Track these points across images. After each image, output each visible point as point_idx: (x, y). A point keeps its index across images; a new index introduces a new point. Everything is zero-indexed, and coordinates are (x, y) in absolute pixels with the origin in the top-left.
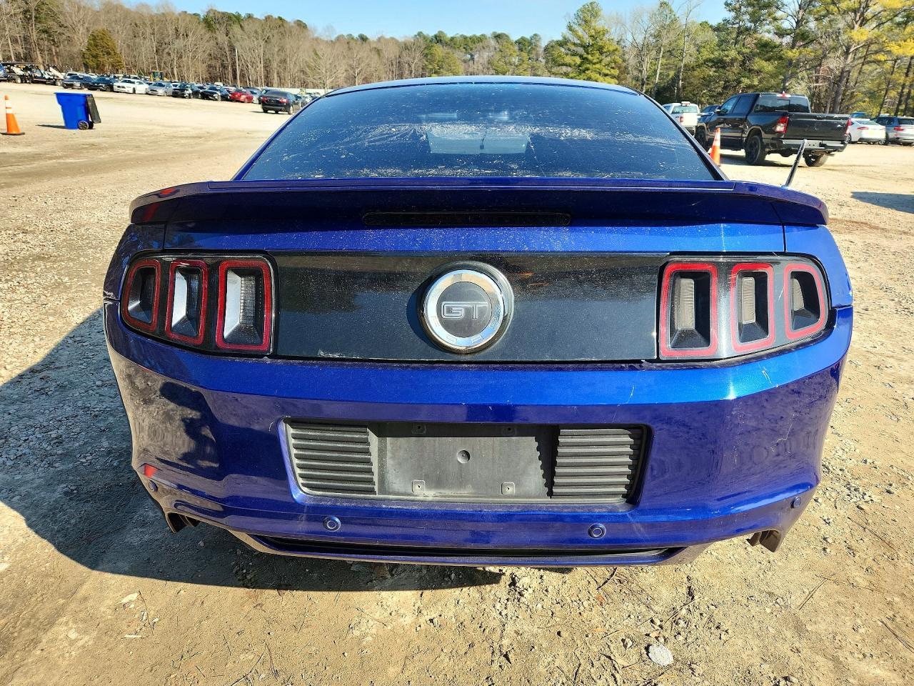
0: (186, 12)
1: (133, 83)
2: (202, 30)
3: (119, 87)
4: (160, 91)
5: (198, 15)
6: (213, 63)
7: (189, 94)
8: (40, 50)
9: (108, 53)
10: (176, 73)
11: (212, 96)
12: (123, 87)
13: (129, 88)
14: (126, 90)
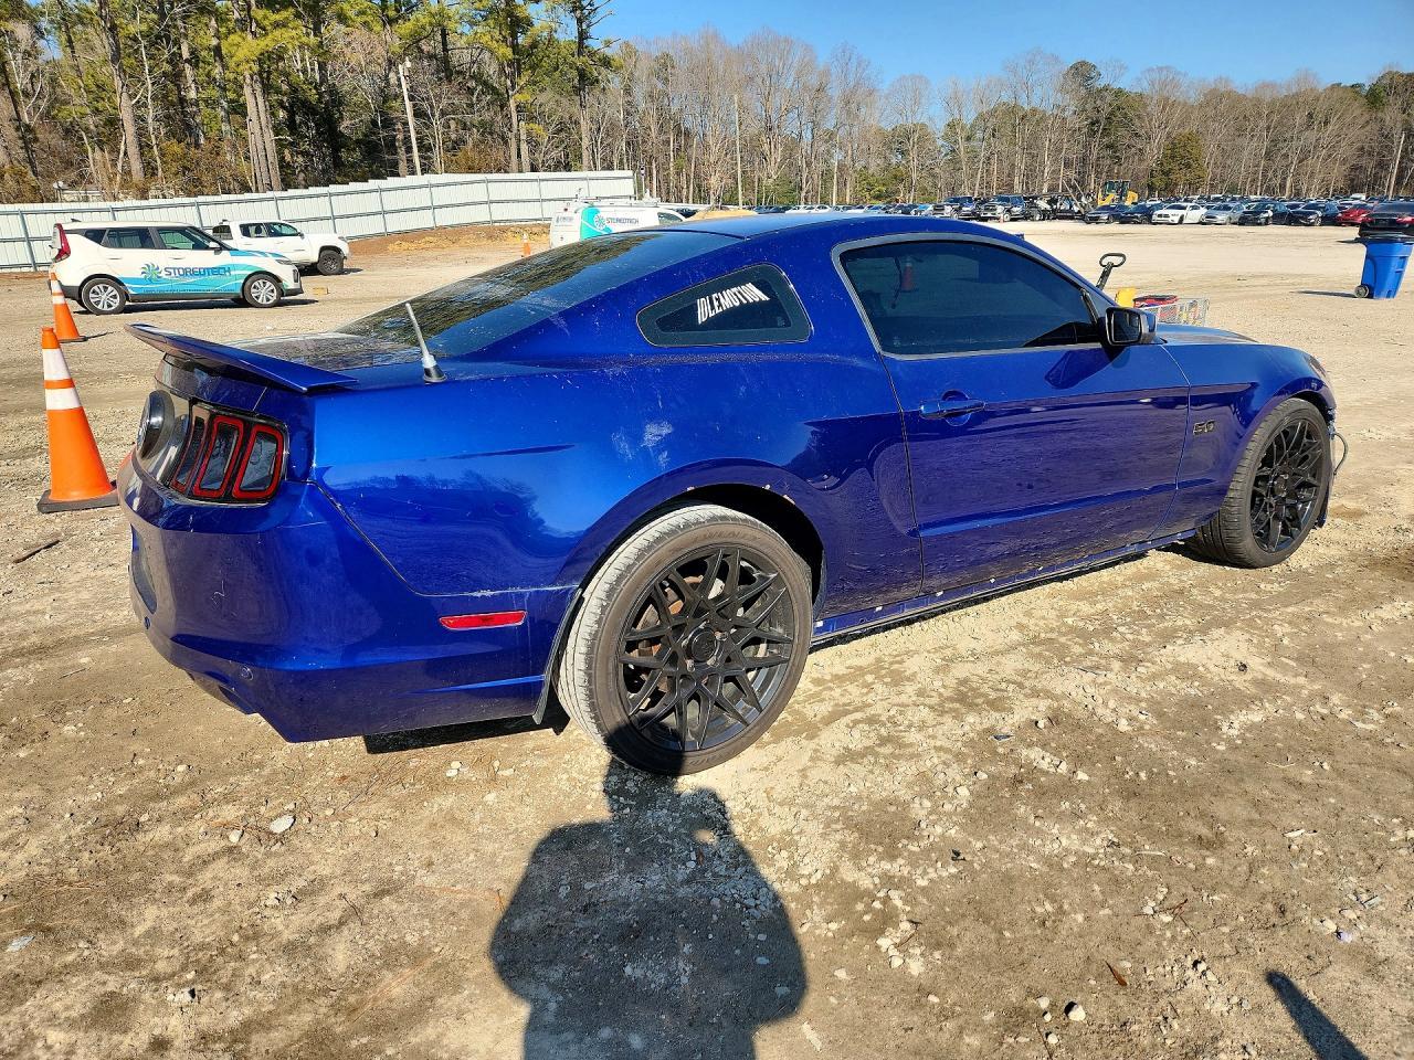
0: (1339, 84)
1: (1184, 208)
2: (1357, 110)
3: (1160, 216)
4: (1221, 217)
5: (1359, 86)
6: (1364, 162)
7: (1267, 218)
8: (1097, 172)
9: (1188, 166)
10: (1288, 185)
11: (1306, 219)
12: (1166, 216)
13: (1174, 215)
14: (1170, 220)
